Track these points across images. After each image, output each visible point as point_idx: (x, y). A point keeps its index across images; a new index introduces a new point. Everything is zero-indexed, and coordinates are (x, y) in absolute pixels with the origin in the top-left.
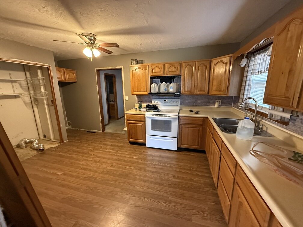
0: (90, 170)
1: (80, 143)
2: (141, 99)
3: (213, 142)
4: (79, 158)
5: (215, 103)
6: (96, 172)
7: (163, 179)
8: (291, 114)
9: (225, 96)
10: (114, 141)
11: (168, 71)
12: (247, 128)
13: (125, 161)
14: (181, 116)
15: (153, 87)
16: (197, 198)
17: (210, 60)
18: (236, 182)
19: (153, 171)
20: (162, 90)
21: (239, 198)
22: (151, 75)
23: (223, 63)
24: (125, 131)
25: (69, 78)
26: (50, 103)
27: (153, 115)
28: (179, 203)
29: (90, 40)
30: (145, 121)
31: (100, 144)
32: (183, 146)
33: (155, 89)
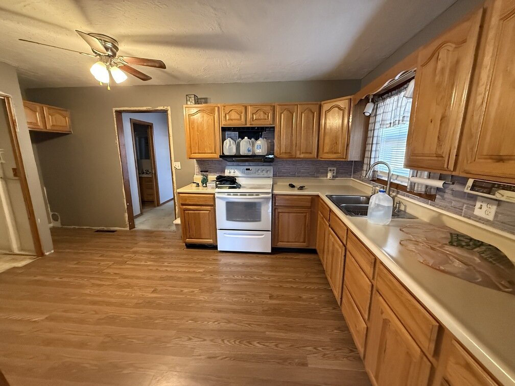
0: (109, 304)
1: (83, 253)
2: (205, 165)
3: (330, 233)
4: (81, 282)
5: (327, 173)
6: (122, 305)
7: (253, 302)
8: (443, 182)
9: (344, 160)
10: (156, 244)
11: (253, 118)
12: (384, 207)
13: (179, 279)
14: (277, 195)
15: (228, 145)
16: (312, 326)
17: (319, 103)
18: (374, 289)
19: (234, 292)
20: (243, 151)
21: (382, 313)
22: (224, 123)
23: (340, 108)
24: (177, 225)
25: (54, 124)
26: (10, 174)
27: (229, 194)
28: (283, 339)
29: (107, 49)
30: (214, 205)
31: (127, 252)
32: (281, 245)
33: (230, 149)
